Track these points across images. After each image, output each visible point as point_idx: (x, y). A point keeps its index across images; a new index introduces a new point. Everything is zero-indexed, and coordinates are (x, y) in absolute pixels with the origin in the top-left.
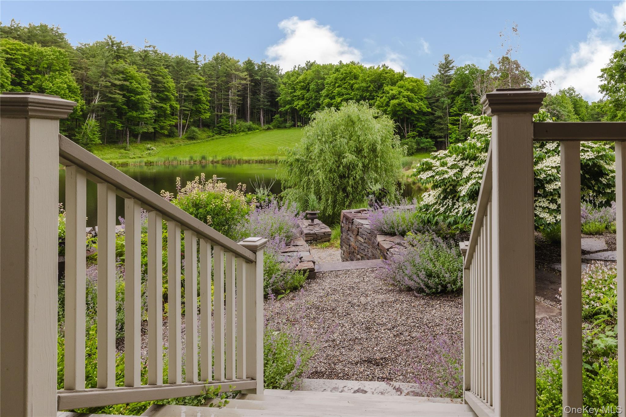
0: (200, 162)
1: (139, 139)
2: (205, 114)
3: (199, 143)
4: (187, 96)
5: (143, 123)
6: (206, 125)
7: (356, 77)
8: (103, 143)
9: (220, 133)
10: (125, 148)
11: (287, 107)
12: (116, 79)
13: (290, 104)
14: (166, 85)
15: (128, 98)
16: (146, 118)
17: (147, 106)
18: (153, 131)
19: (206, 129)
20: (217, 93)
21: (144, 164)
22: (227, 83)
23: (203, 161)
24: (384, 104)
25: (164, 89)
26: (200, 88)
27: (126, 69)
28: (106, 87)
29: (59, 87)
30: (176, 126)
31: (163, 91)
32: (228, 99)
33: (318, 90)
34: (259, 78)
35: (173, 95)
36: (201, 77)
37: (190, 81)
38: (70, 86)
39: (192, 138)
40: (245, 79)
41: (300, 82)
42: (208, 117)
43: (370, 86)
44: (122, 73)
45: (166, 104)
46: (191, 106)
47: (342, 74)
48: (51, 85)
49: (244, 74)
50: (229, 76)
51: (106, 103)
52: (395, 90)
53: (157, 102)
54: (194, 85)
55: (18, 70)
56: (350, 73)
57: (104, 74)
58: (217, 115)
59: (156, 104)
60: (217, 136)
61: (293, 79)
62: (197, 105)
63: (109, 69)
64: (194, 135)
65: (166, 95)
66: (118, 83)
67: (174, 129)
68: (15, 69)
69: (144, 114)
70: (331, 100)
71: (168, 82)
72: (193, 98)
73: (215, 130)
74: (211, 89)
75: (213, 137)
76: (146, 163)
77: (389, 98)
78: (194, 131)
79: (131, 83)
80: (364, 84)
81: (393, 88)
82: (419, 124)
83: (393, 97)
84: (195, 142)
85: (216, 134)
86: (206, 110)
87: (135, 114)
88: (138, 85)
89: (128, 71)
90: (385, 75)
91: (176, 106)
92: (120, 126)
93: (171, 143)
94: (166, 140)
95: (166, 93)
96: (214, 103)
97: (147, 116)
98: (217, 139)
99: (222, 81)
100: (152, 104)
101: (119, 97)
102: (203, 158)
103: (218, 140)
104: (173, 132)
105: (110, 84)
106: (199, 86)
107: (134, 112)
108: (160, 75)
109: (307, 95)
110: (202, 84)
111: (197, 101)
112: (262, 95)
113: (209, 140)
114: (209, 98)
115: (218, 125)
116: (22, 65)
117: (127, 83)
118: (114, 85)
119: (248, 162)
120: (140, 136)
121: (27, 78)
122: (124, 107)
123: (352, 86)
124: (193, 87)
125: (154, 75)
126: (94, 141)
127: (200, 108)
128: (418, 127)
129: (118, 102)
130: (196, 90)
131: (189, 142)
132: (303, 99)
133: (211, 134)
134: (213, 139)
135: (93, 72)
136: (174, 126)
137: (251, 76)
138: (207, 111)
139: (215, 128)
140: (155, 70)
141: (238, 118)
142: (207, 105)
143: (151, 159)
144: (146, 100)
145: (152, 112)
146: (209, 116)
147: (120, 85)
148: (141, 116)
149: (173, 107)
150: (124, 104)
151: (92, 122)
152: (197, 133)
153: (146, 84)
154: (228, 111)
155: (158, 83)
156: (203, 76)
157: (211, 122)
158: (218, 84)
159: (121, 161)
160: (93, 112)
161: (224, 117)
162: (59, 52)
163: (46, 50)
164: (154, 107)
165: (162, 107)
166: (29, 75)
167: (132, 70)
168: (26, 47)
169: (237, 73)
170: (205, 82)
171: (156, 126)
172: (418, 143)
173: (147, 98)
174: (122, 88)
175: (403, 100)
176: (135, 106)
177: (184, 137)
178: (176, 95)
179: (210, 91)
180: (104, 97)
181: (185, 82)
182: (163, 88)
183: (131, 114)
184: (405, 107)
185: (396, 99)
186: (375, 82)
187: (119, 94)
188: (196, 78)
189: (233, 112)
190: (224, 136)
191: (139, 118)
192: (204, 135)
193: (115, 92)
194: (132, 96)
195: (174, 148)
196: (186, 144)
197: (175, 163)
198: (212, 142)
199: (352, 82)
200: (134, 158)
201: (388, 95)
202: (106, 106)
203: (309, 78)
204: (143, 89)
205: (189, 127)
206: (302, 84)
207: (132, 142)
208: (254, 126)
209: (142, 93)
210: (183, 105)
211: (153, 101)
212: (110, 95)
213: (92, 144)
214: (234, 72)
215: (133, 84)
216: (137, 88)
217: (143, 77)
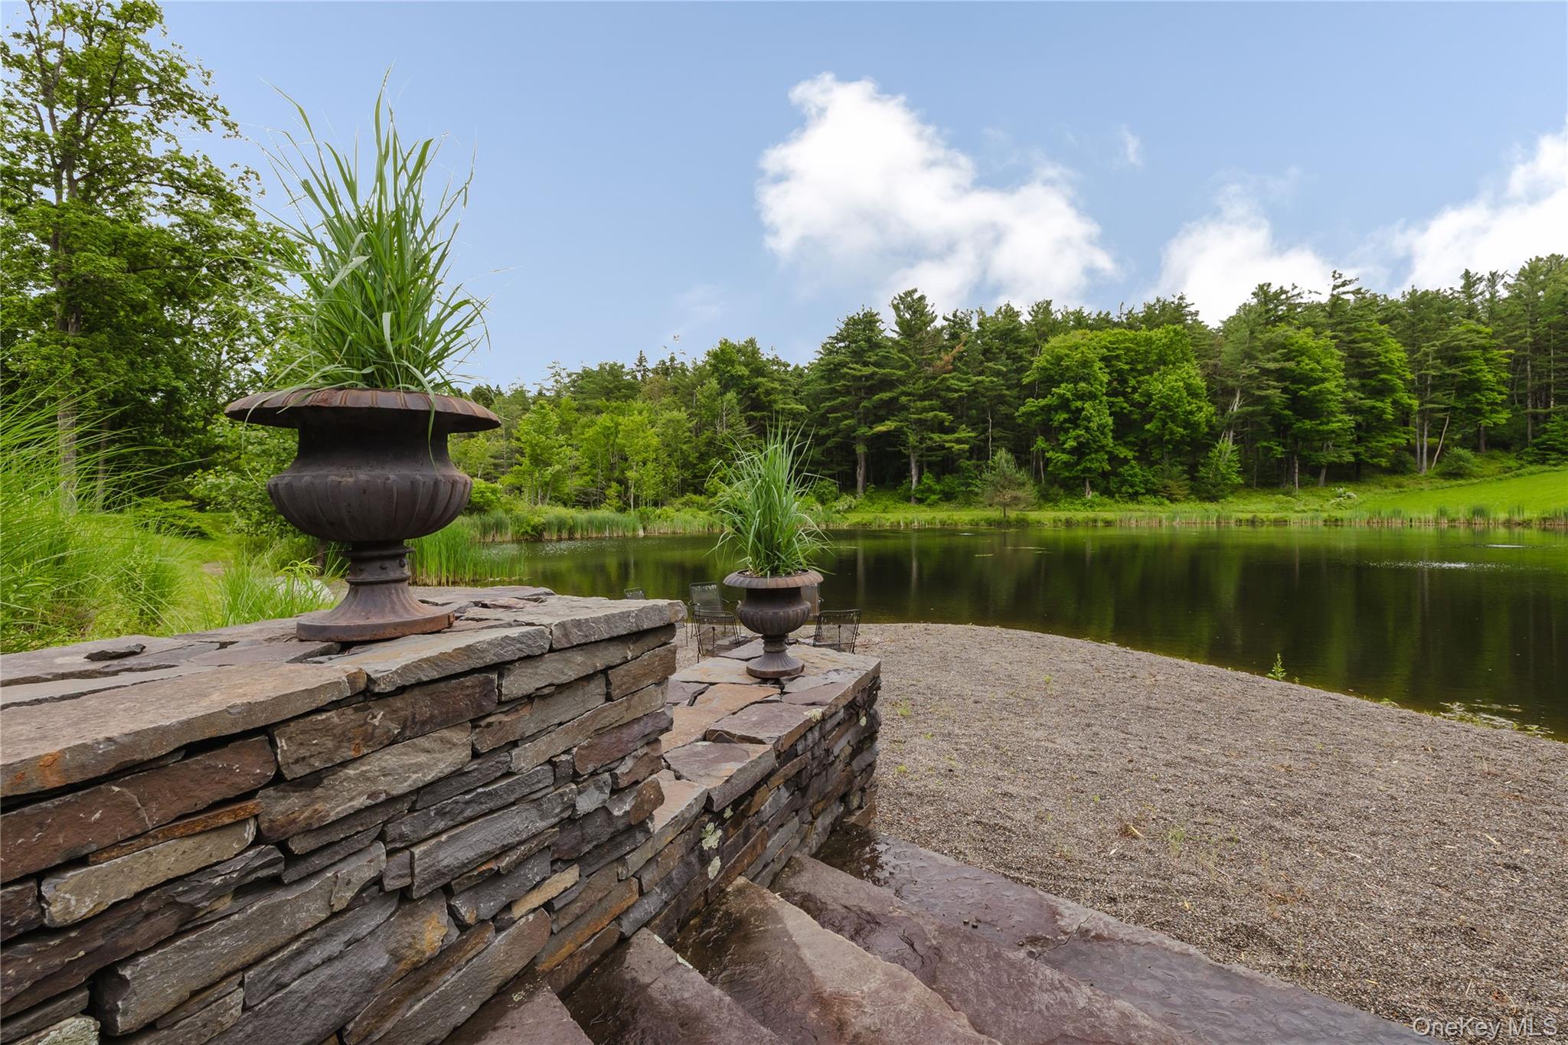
0: (1469, 523)
1: (1322, 478)
2: (1494, 415)
3: (1472, 484)
4: (1441, 377)
5: (1330, 444)
6: (1497, 443)
8: (1247, 485)
9: (1543, 461)
10: (1288, 494)
12: (1269, 360)
14: (1383, 359)
15: (1294, 393)
16: (1333, 432)
17: (1334, 406)
18: (1352, 459)
19: (1497, 453)
20: (1532, 360)
21: (1321, 523)
23: (1478, 520)
25: (1377, 368)
26: (1477, 353)
27: (1291, 337)
28: (1249, 377)
29: (1172, 389)
30: (1411, 449)
31: (1376, 373)
35: (1401, 378)
36: (1482, 328)
37: (1447, 339)
38: (1190, 385)
39: (1454, 474)
42: (1504, 422)
44: (1283, 346)
45: (1382, 401)
46: (1452, 401)
48: (1161, 386)
51: (1250, 409)
53: (1361, 399)
54: (1458, 348)
55: (1120, 372)
57: (1249, 356)
58: (1535, 417)
59: (1358, 402)
60: (1533, 468)
62: (1468, 395)
63: (1258, 343)
64: (1460, 468)
65: (1382, 380)
66: (1272, 366)
67: (1408, 456)
68: (1117, 371)
69: (1327, 423)
71: (1386, 352)
72: (1457, 380)
73: (1527, 453)
74: (1512, 351)
75: (1518, 469)
76: (1325, 521)
78: (1459, 458)
79: (1298, 363)
84: (1462, 482)
85: (1531, 463)
86: (1497, 404)
87: (1308, 424)
88: (1314, 365)
89: (1293, 341)
91: (1410, 402)
92: (1279, 451)
93: (1399, 486)
94: (1386, 479)
95: (1383, 376)
96: (1524, 386)
97: (1335, 426)
98: (1531, 474)
99: (1549, 326)
100: (1345, 401)
101: (1274, 393)
102: (1479, 512)
103: (1534, 476)
104: (1403, 463)
105: (1257, 371)
106: (1475, 347)
107: (1307, 422)
108: (1366, 340)
110: (1483, 341)
111: (1474, 385)
113: (1506, 478)
114: (1505, 375)
115: (1535, 441)
116: (1126, 363)
117: (1291, 365)
118: (1265, 372)
120: (1324, 472)
121: (1132, 382)
122: (1287, 412)
124: (1457, 354)
125: (1353, 342)
126: (1229, 479)
127: (1478, 401)
129: (1273, 404)
130: (1468, 359)
131: (1446, 484)
133: (1513, 463)
134: (1518, 476)
136: (1405, 449)
138: (1500, 408)
139: (1529, 449)
140: (1356, 330)
142: (1501, 393)
143: (1338, 514)
144: (1332, 393)
145: (1346, 417)
146: (1507, 420)
147: (1277, 371)
148: (1321, 428)
149: (1402, 405)
150: (1286, 408)
151: (1226, 445)
152: (1467, 461)
153: (1335, 359)
155: (1363, 358)
156: (1487, 325)
157: (1516, 436)
158: (1534, 335)
159: (1272, 516)
160: (1229, 427)
161: (1557, 418)
162: (1175, 331)
163: (1157, 334)
164: (1351, 409)
165: (1374, 407)
166: (1135, 378)
167: (1303, 338)
168: (1131, 336)
170: (1493, 336)
171: (1361, 450)
173: (1333, 389)
174: (1281, 375)
176: (1308, 407)
177: (1431, 473)
178: (1409, 376)
179: (1509, 356)
180: (1249, 398)
181: (1433, 345)
182: (1375, 365)
183: (1299, 424)
187: (1274, 388)
188: (1466, 331)
190: (1554, 465)
191: (1318, 431)
192: (1493, 467)
193: (1268, 385)
194: (1302, 389)
195: (1403, 495)
196: (1437, 488)
197: (1397, 523)
198: (1515, 482)
200: (1305, 511)
204: (1325, 370)
205: (1445, 448)
207: (1306, 484)
209: (1323, 380)
210: (1427, 399)
211: (1350, 395)
212: (1258, 393)
213: (1226, 484)
215: (1302, 364)
216: (1312, 370)
217: (1326, 348)
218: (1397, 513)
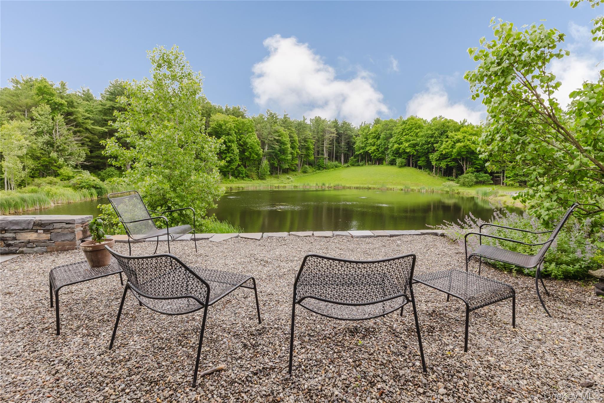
2: (311, 157)
3: (310, 175)
4: (303, 146)
5: (286, 162)
6: (310, 164)
7: (420, 127)
9: (319, 169)
11: (361, 151)
12: (275, 135)
13: (363, 149)
14: (295, 139)
16: (288, 159)
17: (288, 152)
18: (289, 167)
20: (317, 143)
22: (323, 136)
24: (450, 147)
25: (294, 141)
26: (309, 140)
28: (271, 141)
31: (294, 143)
32: (323, 147)
33: (387, 139)
34: (342, 132)
35: (297, 145)
37: (305, 135)
39: (305, 172)
40: (334, 133)
41: (372, 133)
42: (313, 159)
43: (435, 133)
44: (278, 132)
45: (295, 151)
46: (305, 152)
47: (409, 125)
49: (333, 130)
50: (324, 131)
51: (270, 150)
52: (460, 136)
53: (292, 150)
54: (307, 138)
56: (416, 124)
57: (270, 133)
58: (317, 157)
60: (317, 171)
61: (366, 131)
62: (308, 151)
63: (272, 130)
64: (307, 170)
65: (295, 145)
67: (297, 166)
69: (287, 157)
70: (399, 145)
71: (295, 137)
72: (306, 146)
73: (316, 167)
74: (315, 140)
77: (454, 142)
78: (306, 168)
80: (430, 132)
81: (457, 133)
82: (477, 162)
83: (459, 141)
84: (307, 174)
86: (312, 154)
87: (283, 157)
88: (285, 139)
89: (280, 131)
90: (447, 124)
91: (299, 151)
96: (316, 150)
98: (318, 173)
99: (320, 135)
100: (290, 151)
101: (277, 147)
102: (324, 184)
105: (273, 139)
106: (309, 138)
108: (292, 133)
109: (379, 142)
111: (308, 149)
112: (343, 144)
113: (315, 174)
114: (313, 147)
115: (318, 164)
117: (280, 138)
118: (275, 139)
119: (350, 188)
123: (417, 134)
125: (290, 132)
127: (309, 153)
128: (476, 164)
129: (276, 149)
130: (307, 141)
132: (374, 145)
133: (315, 170)
135: (265, 133)
137: (337, 131)
141: (329, 159)
142: (312, 151)
145: (290, 156)
149: (297, 152)
150: (279, 151)
151: (266, 162)
153: (288, 138)
154: (323, 154)
155: (292, 138)
157: (314, 162)
158: (318, 137)
160: (265, 156)
161: (321, 159)
164: (291, 153)
165: (293, 153)
169: (329, 129)
170: (312, 136)
172: (477, 177)
173: (288, 147)
174: (278, 141)
175: (468, 143)
176: (283, 152)
178: (299, 144)
179: (314, 142)
180: (270, 147)
181: (303, 136)
183: (281, 157)
184: (470, 148)
185: (461, 142)
186: (438, 129)
188: (309, 133)
189: (326, 156)
190: (322, 171)
191: (285, 159)
192: (311, 170)
193: (276, 144)
194: (282, 146)
199: (417, 131)
201: (453, 139)
202: (270, 152)
203: (379, 130)
204: (287, 141)
205: (303, 165)
206: (374, 134)
208: (339, 165)
209: (286, 144)
210: (302, 151)
212: (273, 146)
214: (328, 128)
215: (283, 138)
216: (284, 141)
217: (286, 134)
218: (308, 184)
